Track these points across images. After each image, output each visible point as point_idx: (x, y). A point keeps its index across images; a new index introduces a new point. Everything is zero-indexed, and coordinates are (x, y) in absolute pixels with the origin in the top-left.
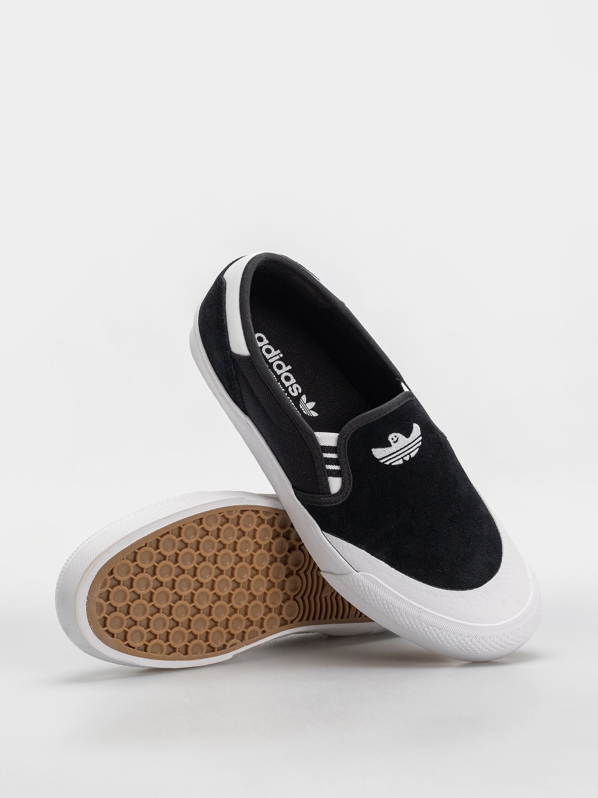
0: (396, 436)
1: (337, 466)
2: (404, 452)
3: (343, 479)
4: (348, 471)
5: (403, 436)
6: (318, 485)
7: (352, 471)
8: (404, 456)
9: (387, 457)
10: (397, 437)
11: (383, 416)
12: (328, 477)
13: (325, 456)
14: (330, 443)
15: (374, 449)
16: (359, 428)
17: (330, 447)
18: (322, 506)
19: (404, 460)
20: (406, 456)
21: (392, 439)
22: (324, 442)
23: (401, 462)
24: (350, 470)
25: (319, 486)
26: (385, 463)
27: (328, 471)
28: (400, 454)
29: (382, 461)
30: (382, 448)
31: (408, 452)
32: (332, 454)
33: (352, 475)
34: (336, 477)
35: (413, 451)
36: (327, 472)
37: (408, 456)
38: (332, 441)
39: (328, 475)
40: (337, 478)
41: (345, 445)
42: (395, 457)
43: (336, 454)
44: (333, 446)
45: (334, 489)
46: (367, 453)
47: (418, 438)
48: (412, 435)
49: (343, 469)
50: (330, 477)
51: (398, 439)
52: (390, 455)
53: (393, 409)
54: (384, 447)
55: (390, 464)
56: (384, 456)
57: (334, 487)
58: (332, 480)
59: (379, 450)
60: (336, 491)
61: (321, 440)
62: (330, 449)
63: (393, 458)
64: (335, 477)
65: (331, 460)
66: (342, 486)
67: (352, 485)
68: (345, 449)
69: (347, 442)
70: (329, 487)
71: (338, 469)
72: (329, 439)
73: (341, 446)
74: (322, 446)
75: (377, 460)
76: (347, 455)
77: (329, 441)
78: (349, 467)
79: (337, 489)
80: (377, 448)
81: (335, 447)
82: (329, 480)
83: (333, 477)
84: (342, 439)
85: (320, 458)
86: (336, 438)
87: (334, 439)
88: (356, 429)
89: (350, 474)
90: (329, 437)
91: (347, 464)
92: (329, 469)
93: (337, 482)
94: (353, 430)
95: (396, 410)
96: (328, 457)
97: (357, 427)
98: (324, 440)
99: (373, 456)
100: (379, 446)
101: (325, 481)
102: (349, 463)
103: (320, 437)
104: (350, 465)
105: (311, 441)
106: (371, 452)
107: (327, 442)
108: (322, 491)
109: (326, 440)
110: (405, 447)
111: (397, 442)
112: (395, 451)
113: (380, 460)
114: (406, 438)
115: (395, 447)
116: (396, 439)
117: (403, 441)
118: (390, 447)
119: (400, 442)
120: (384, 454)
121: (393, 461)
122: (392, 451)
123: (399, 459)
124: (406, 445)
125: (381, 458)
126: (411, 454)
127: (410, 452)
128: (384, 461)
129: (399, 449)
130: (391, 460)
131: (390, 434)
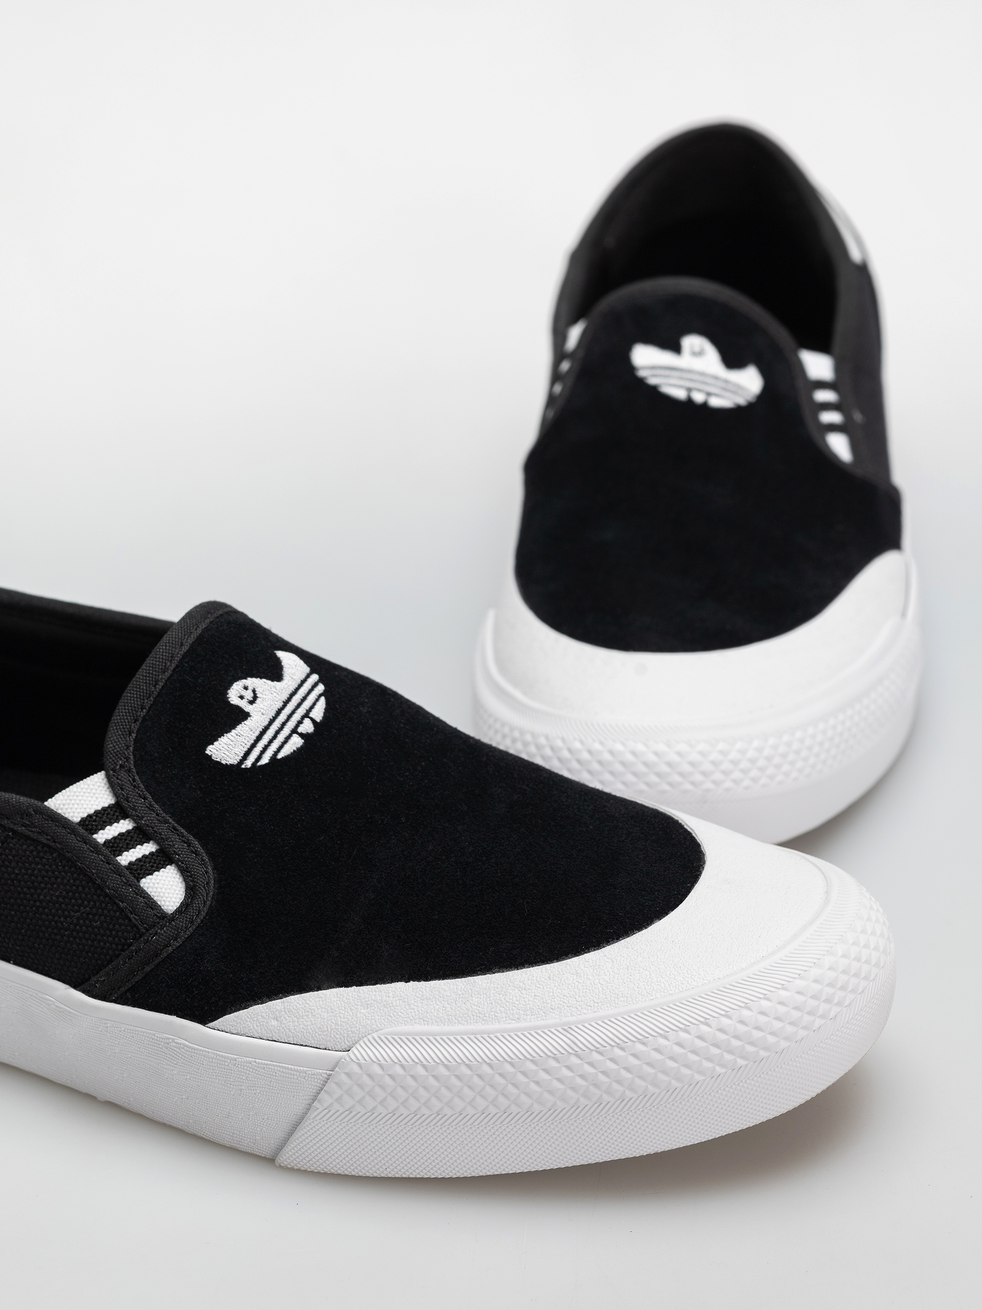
0: (246, 688)
1: (145, 844)
2: (290, 717)
3: (178, 864)
4: (185, 843)
5: (264, 680)
6: (126, 915)
7: (189, 831)
8: (297, 726)
9: (253, 746)
10: (250, 688)
11: (182, 653)
12: (138, 881)
13: (101, 838)
14: (97, 804)
15: (211, 746)
16: (144, 719)
17: (103, 812)
18: (165, 954)
19: (302, 735)
20: (300, 722)
21: (242, 697)
22: (79, 811)
23: (296, 742)
25: (130, 919)
26: (259, 764)
27: (131, 870)
28: (284, 724)
29: (248, 763)
31: (301, 712)
32: (116, 824)
33: (194, 837)
34: (158, 869)
35: (312, 707)
36: (131, 873)
37: (307, 721)
38: (97, 795)
39: (135, 877)
40: (162, 870)
41: (134, 780)
42: (275, 737)
43: (128, 820)
44: (106, 805)
45: (169, 899)
46: (200, 767)
47: (308, 676)
48: (287, 674)
50: (143, 880)
51: (254, 691)
52: (259, 738)
54: (233, 727)
55: (274, 758)
56: (246, 749)
57: (167, 896)
58: (153, 881)
59: (224, 740)
60: (178, 899)
61: (69, 810)
62: (104, 815)
63: (271, 742)
64: (155, 871)
65: (121, 840)
66: (185, 880)
67: (209, 860)
68: (139, 790)
69: (134, 770)
70: (155, 903)
71: (154, 850)
72: (87, 794)
73: (127, 790)
74: (81, 821)
75: (234, 767)
76: (154, 801)
77: (89, 799)
78: (176, 825)
79: (177, 894)
80: (216, 740)
81: (113, 802)
82: (145, 889)
83: (151, 874)
84: (119, 775)
85: (94, 848)
86: (101, 783)
87: (99, 787)
88: (136, 726)
89: (188, 840)
90: (85, 790)
91: (166, 822)
92: (130, 863)
93: (169, 879)
94: (130, 734)
95: (205, 628)
96: (110, 837)
97: (136, 721)
98: (76, 806)
99: (219, 767)
100: (219, 733)
101: (137, 894)
102: (169, 817)
103: (64, 805)
104: (174, 820)
105: (46, 825)
106: (209, 757)
107: (88, 805)
108: (146, 924)
109: (83, 802)
110: (286, 703)
111: (258, 701)
112: (266, 723)
113: (243, 764)
114: (275, 682)
115: (260, 714)
116: (252, 695)
117: (272, 692)
118: (247, 719)
119: (265, 696)
120: (244, 745)
121: (275, 750)
122: (259, 725)
123: (288, 739)
124: (286, 699)
125: (241, 758)
126: (311, 715)
127: (307, 710)
128: (253, 760)
129: (273, 713)
130: (270, 747)
131: (229, 689)
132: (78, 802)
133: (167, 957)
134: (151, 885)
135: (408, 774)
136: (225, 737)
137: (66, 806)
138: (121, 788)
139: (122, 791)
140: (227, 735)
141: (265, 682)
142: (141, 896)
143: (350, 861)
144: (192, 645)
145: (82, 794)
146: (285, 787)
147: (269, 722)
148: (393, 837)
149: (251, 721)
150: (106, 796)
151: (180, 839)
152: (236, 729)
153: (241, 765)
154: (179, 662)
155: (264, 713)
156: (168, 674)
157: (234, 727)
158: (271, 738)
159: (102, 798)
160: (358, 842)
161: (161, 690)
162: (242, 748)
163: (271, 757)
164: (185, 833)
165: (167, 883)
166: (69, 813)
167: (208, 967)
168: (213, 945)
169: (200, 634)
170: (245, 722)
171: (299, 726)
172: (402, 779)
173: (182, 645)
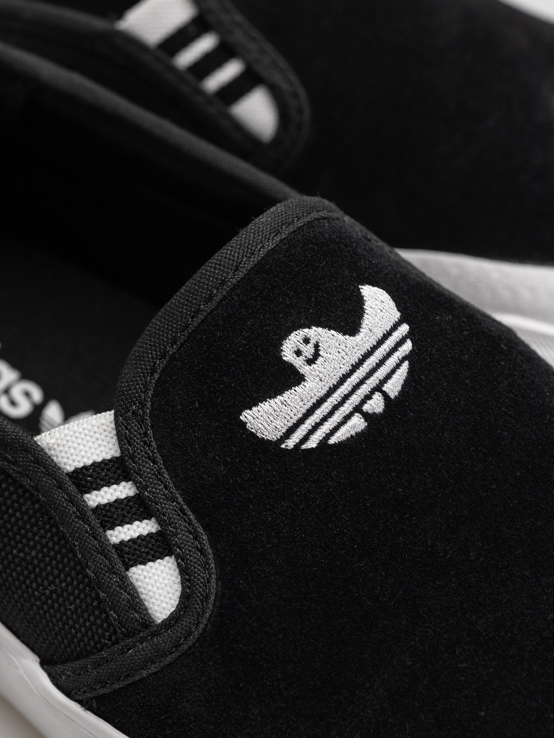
0: (306, 341)
1: (146, 521)
2: (357, 388)
3: (177, 558)
4: (191, 533)
5: (333, 332)
6: (105, 612)
7: (199, 519)
8: (363, 402)
9: (301, 421)
10: (313, 341)
11: (234, 281)
12: (127, 569)
13: (93, 500)
14: (98, 452)
15: (248, 411)
16: (173, 357)
17: (103, 466)
18: (138, 678)
19: (366, 416)
20: (368, 397)
21: (298, 353)
22: (74, 457)
23: (357, 424)
24: (192, 517)
25: (108, 616)
26: (304, 447)
27: (122, 551)
28: (346, 398)
29: (290, 443)
30: (275, 397)
31: (372, 382)
32: (115, 486)
33: (204, 530)
34: (153, 559)
35: (389, 376)
36: (119, 556)
37: (377, 397)
38: (100, 442)
39: (124, 563)
40: (159, 561)
41: (146, 434)
42: (331, 414)
43: (130, 483)
44: (108, 457)
45: (159, 603)
46: (229, 435)
47: (395, 328)
48: (367, 321)
49: (165, 521)
50: (133, 569)
51: (317, 346)
52: (310, 412)
53: (263, 247)
54: (280, 391)
55: (323, 443)
56: (290, 424)
57: (157, 596)
58: (145, 573)
59: (265, 407)
60: (169, 606)
61: (64, 454)
62: (103, 470)
63: (325, 419)
64: (150, 561)
65: (116, 508)
66: (182, 583)
67: (215, 565)
68: (150, 449)
69: (149, 422)
70: (141, 602)
71: (154, 530)
72: (88, 438)
73: (135, 446)
74: (73, 472)
75: (271, 445)
76: (165, 468)
77: (90, 444)
78: (185, 507)
79: (170, 599)
80: (256, 405)
81: (118, 454)
82: (134, 581)
83: (144, 563)
84: (129, 424)
85: (81, 514)
86: (108, 426)
87: (105, 431)
88: (161, 365)
89: (195, 530)
90: (87, 432)
91: (174, 499)
92: (122, 542)
93: (164, 575)
94: (152, 374)
95: (272, 249)
96: (105, 501)
97: (163, 356)
98: (72, 451)
99: (253, 440)
100: (260, 396)
101: (121, 588)
102: (179, 493)
103: (58, 445)
104: (184, 500)
105: (31, 468)
106: (244, 424)
107: (86, 452)
108: (125, 628)
109: (81, 447)
110: (355, 368)
111: (320, 360)
112: (324, 392)
113: (284, 443)
114: (347, 337)
115: (318, 379)
116: (312, 351)
117: (340, 351)
118: (300, 384)
119: (329, 355)
120: (288, 418)
121: (328, 432)
122: (313, 395)
123: (347, 418)
124: (357, 361)
125: (282, 435)
126: (386, 388)
127: (380, 380)
128: (298, 441)
129: (334, 381)
130: (322, 427)
131: (285, 339)
132: (76, 445)
133: (140, 680)
134: (142, 577)
135: (494, 486)
136: (267, 404)
137: (61, 448)
138: (129, 442)
139: (129, 446)
140: (270, 401)
141: (333, 335)
142: (125, 591)
143: (392, 603)
144: (249, 272)
145: (83, 436)
146: (330, 483)
147: (328, 392)
148: (454, 579)
149: (303, 387)
150: (111, 445)
151: (185, 527)
152: (284, 395)
153: (281, 444)
154: (227, 293)
155: (323, 379)
156: (211, 306)
157: (281, 393)
158: (325, 414)
159: (105, 446)
160: (408, 578)
161: (200, 324)
162: (286, 422)
163: (321, 441)
164: (194, 521)
165: (161, 580)
166: (62, 457)
167: (186, 708)
168: (198, 683)
169: (262, 258)
170: (297, 388)
171: (366, 403)
172: (485, 494)
173: (237, 269)
